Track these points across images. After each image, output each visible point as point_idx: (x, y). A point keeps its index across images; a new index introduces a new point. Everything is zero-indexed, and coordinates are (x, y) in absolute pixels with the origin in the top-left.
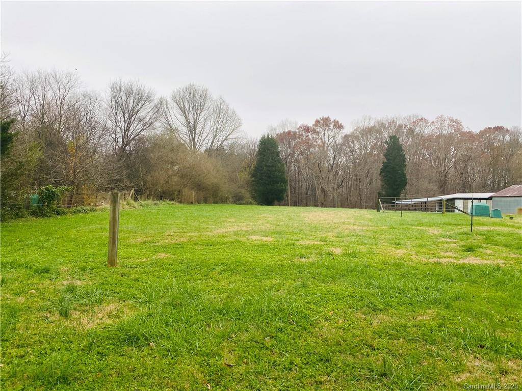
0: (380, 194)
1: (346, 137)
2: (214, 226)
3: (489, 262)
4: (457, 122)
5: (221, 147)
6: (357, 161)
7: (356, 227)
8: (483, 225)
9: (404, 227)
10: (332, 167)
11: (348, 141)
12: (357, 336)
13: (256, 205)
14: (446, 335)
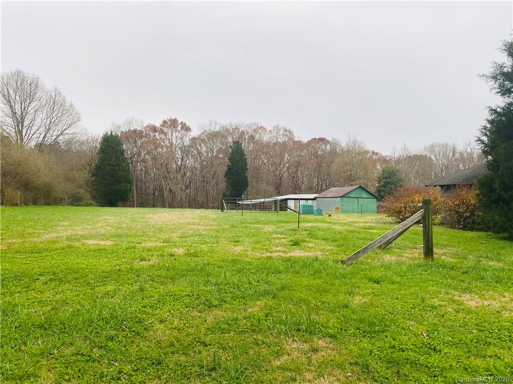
0: (225, 195)
1: (194, 139)
2: (42, 231)
3: (310, 254)
4: (290, 132)
5: (56, 142)
6: (205, 163)
7: (200, 227)
8: (309, 222)
9: (244, 225)
10: (180, 168)
11: (196, 144)
12: (191, 335)
13: (97, 206)
14: (271, 324)
